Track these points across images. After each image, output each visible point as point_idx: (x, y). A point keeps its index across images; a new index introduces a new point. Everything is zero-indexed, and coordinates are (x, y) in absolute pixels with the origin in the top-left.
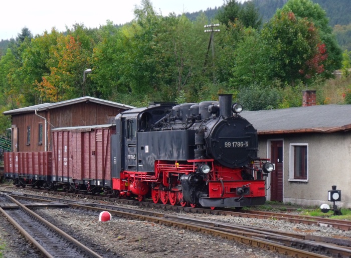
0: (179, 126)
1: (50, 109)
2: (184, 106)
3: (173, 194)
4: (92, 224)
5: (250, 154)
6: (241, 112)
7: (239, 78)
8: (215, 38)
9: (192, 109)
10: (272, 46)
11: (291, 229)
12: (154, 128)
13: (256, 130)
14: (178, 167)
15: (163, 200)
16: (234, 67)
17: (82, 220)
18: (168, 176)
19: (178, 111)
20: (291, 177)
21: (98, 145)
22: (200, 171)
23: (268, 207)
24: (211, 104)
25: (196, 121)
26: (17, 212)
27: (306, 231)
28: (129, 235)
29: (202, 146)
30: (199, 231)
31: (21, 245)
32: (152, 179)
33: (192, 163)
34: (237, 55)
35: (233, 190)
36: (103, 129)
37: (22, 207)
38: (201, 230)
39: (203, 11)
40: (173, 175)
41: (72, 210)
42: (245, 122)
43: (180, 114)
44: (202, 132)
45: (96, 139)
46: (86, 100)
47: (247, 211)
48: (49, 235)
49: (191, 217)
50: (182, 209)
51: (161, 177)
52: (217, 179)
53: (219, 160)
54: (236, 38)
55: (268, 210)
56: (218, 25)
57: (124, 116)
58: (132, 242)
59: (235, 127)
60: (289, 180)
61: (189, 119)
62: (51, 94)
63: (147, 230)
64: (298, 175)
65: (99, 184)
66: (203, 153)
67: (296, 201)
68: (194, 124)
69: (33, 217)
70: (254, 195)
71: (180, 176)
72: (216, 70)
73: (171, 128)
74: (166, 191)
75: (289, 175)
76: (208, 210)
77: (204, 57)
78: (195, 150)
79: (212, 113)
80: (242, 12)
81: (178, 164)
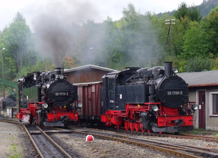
0: (140, 82)
1: (67, 73)
2: (143, 70)
3: (137, 124)
4: (82, 143)
5: (184, 99)
6: (177, 73)
7: (187, 53)
8: (172, 28)
9: (148, 72)
10: (207, 33)
11: (204, 145)
12: (125, 83)
13: (188, 84)
14: (139, 107)
15: (131, 128)
16: (183, 46)
17: (77, 140)
18: (133, 113)
19: (140, 73)
20: (211, 113)
21: (93, 95)
22: (152, 110)
23: (196, 132)
24: (159, 68)
25: (151, 79)
26: (40, 136)
27: (213, 146)
28: (101, 149)
29: (153, 94)
30: (146, 147)
31: (32, 156)
32: (124, 115)
33: (147, 105)
34: (185, 38)
35: (173, 122)
36: (95, 85)
37: (43, 133)
38: (148, 146)
39: (170, 12)
40: (137, 112)
41: (74, 134)
42: (180, 79)
43: (141, 75)
44: (153, 86)
45: (91, 91)
46: (89, 67)
47: (182, 135)
48: (53, 150)
49: (145, 139)
50: (142, 134)
51: (129, 114)
52: (163, 115)
53: (164, 103)
54: (185, 28)
55: (196, 134)
56: (174, 20)
57: (107, 76)
58: (101, 153)
59: (174, 82)
60: (209, 115)
61: (146, 78)
62: (71, 64)
63: (113, 147)
64: (215, 112)
65: (93, 119)
66: (154, 99)
67: (214, 128)
68: (149, 81)
69: (47, 139)
70: (186, 125)
71: (141, 113)
72: (173, 48)
73: (136, 83)
74: (133, 122)
75: (209, 112)
76: (158, 134)
77: (165, 40)
78: (149, 97)
79: (160, 74)
80: (190, 12)
81: (139, 106)
